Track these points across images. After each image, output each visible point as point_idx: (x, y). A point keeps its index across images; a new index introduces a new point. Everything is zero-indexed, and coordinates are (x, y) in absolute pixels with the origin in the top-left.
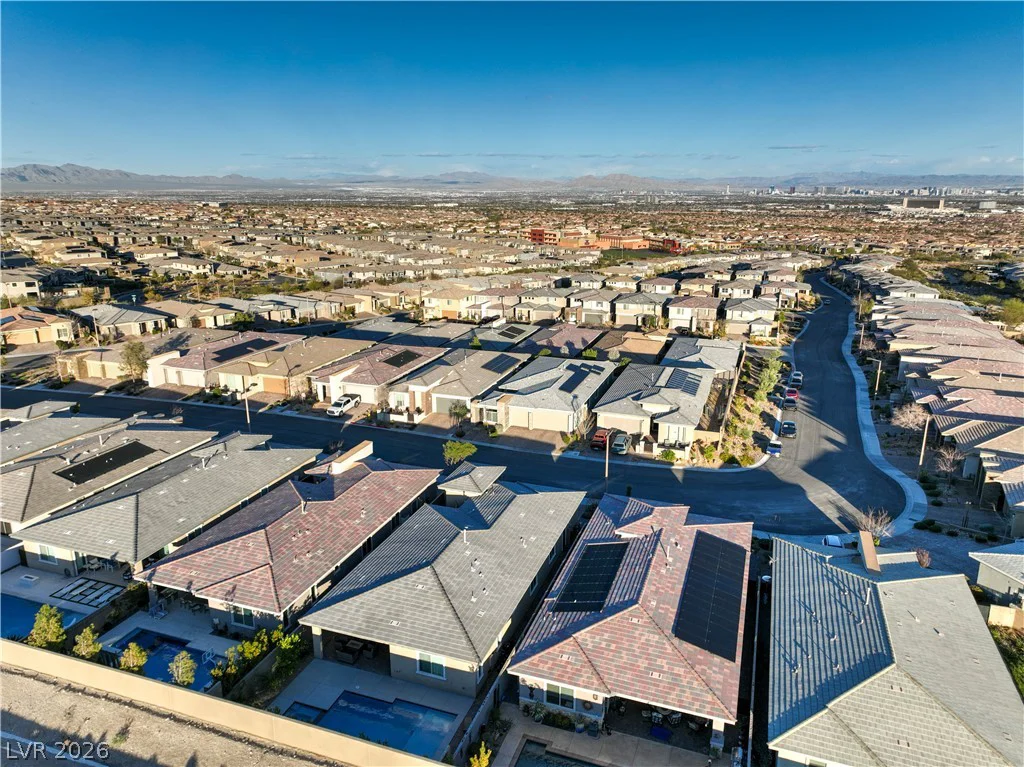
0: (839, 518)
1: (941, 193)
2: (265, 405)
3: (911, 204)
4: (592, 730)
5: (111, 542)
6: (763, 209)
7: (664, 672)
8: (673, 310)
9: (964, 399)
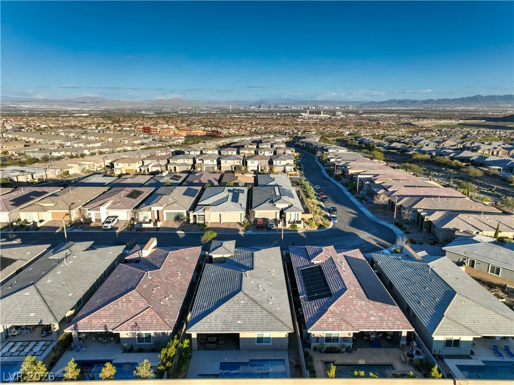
0: (377, 244)
1: (320, 108)
2: (58, 228)
3: (311, 113)
4: (349, 350)
5: (32, 315)
6: (249, 115)
7: (375, 316)
8: (249, 162)
9: (396, 190)
